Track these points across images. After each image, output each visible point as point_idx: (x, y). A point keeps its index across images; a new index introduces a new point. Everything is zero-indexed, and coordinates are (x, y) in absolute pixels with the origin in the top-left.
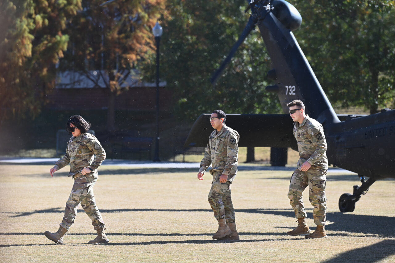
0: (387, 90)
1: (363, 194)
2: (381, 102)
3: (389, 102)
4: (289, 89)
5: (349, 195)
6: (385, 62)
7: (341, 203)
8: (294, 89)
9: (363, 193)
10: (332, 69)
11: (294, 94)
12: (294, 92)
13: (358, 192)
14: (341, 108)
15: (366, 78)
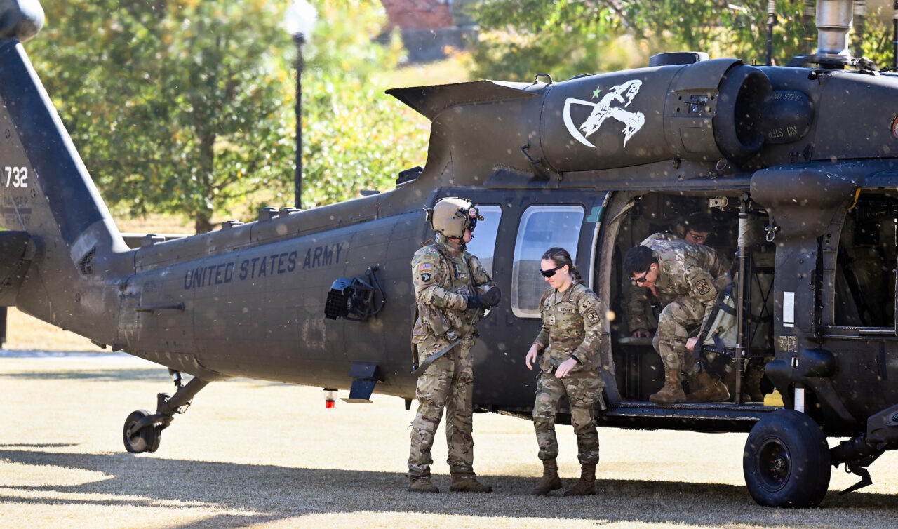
0: (234, 178)
1: (179, 413)
2: (220, 205)
3: (238, 204)
4: (13, 175)
5: (146, 414)
6: (230, 115)
7: (129, 431)
8: (24, 173)
9: (179, 410)
10: (109, 128)
11: (25, 185)
12: (24, 181)
13: (168, 408)
14: (128, 217)
15: (187, 150)
